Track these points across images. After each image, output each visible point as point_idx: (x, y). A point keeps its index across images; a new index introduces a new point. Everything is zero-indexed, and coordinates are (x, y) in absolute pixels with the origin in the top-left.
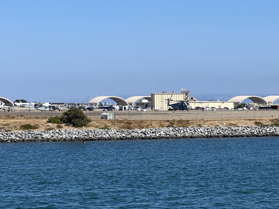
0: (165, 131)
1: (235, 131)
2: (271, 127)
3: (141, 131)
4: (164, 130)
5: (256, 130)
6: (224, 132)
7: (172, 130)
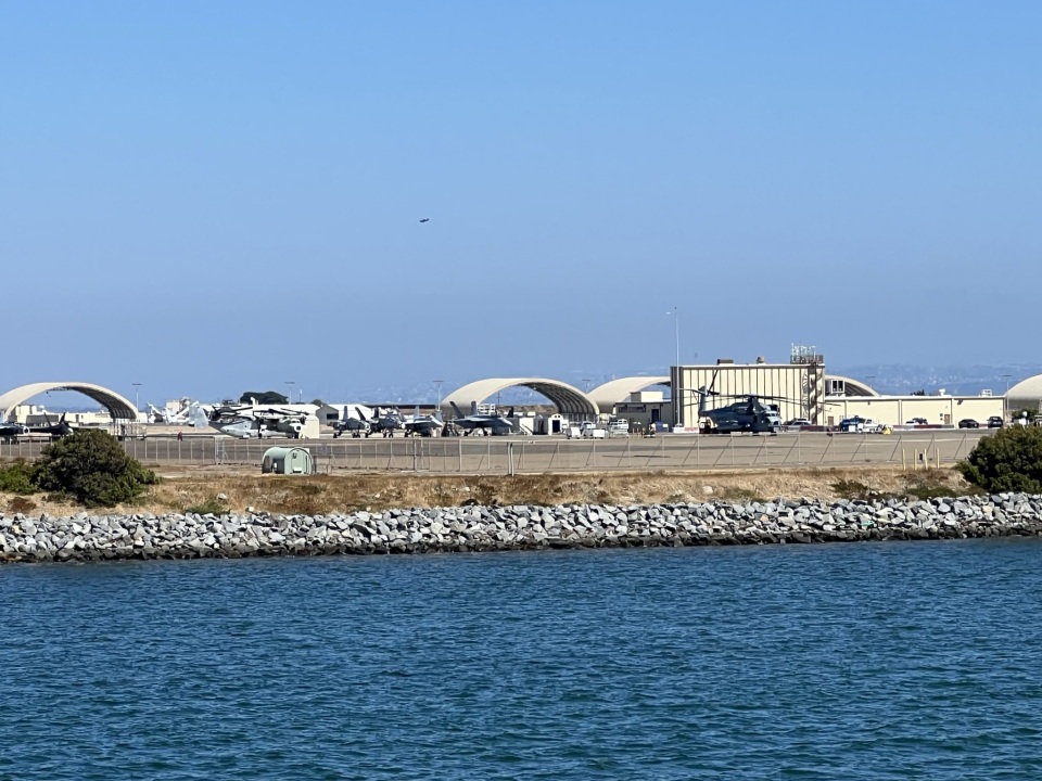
0: (450, 521)
1: (746, 518)
2: (901, 503)
3: (350, 520)
4: (449, 516)
5: (834, 517)
6: (697, 525)
7: (483, 516)
